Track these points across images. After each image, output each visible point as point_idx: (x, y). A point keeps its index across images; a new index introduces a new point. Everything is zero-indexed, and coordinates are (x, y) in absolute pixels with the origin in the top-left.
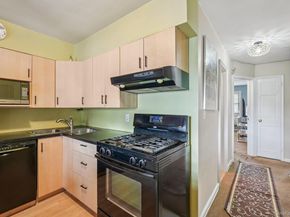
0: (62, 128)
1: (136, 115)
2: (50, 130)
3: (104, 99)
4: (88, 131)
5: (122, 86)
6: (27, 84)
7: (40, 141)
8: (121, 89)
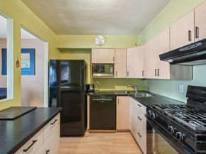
0: (131, 91)
1: (189, 86)
2: (124, 92)
3: (157, 72)
4: (148, 95)
5: (171, 61)
6: (112, 65)
7: (118, 97)
8: (171, 63)
